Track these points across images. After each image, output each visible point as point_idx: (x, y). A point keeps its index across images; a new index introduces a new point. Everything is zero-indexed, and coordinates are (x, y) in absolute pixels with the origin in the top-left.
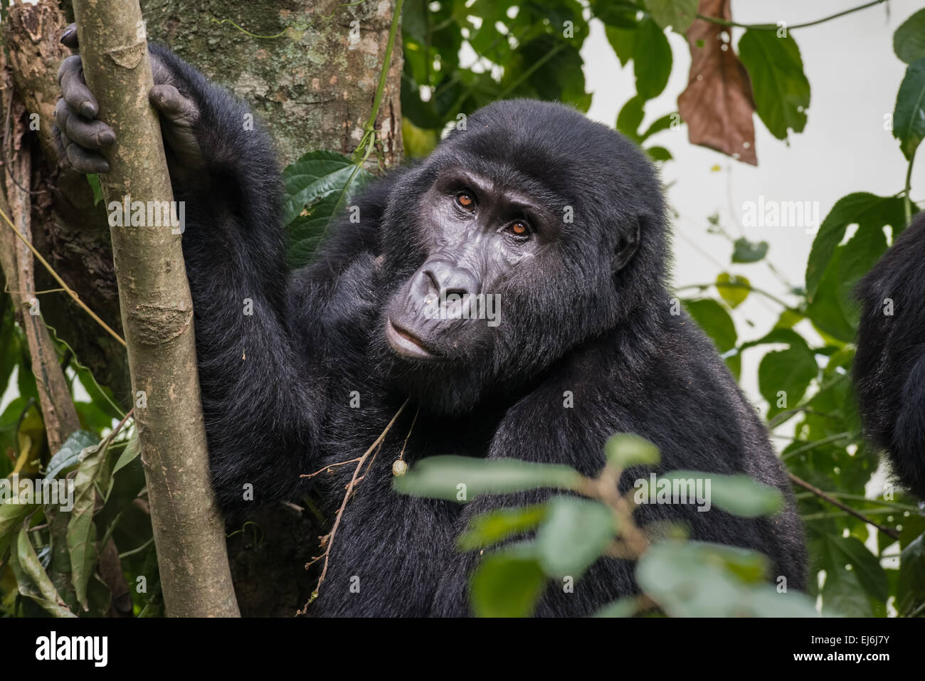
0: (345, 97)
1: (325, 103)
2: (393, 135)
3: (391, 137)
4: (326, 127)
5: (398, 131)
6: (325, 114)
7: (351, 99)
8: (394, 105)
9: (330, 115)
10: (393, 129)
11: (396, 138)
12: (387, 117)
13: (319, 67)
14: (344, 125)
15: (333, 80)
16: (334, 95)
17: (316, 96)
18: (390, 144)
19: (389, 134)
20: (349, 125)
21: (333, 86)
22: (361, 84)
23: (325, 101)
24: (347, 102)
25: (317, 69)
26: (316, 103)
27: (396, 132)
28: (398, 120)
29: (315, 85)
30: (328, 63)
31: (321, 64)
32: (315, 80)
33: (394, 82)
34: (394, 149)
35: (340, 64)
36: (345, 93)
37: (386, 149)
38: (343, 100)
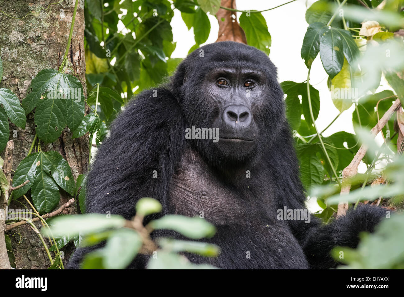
0: (59, 42)
1: (50, 44)
2: (81, 58)
3: (80, 59)
4: (50, 55)
5: (83, 56)
6: (50, 49)
7: (61, 42)
8: (81, 45)
9: (52, 50)
10: (80, 55)
11: (82, 59)
12: (78, 50)
13: (47, 28)
14: (58, 54)
15: (53, 34)
16: (54, 41)
17: (45, 41)
18: (79, 62)
19: (78, 57)
20: (60, 54)
21: (53, 37)
22: (65, 36)
23: (49, 43)
24: (60, 43)
25: (46, 29)
26: (46, 44)
27: (82, 57)
28: (83, 51)
29: (45, 36)
30: (51, 26)
31: (48, 27)
32: (45, 34)
33: (81, 35)
34: (81, 64)
35: (56, 27)
36: (59, 40)
37: (77, 64)
38: (58, 43)
